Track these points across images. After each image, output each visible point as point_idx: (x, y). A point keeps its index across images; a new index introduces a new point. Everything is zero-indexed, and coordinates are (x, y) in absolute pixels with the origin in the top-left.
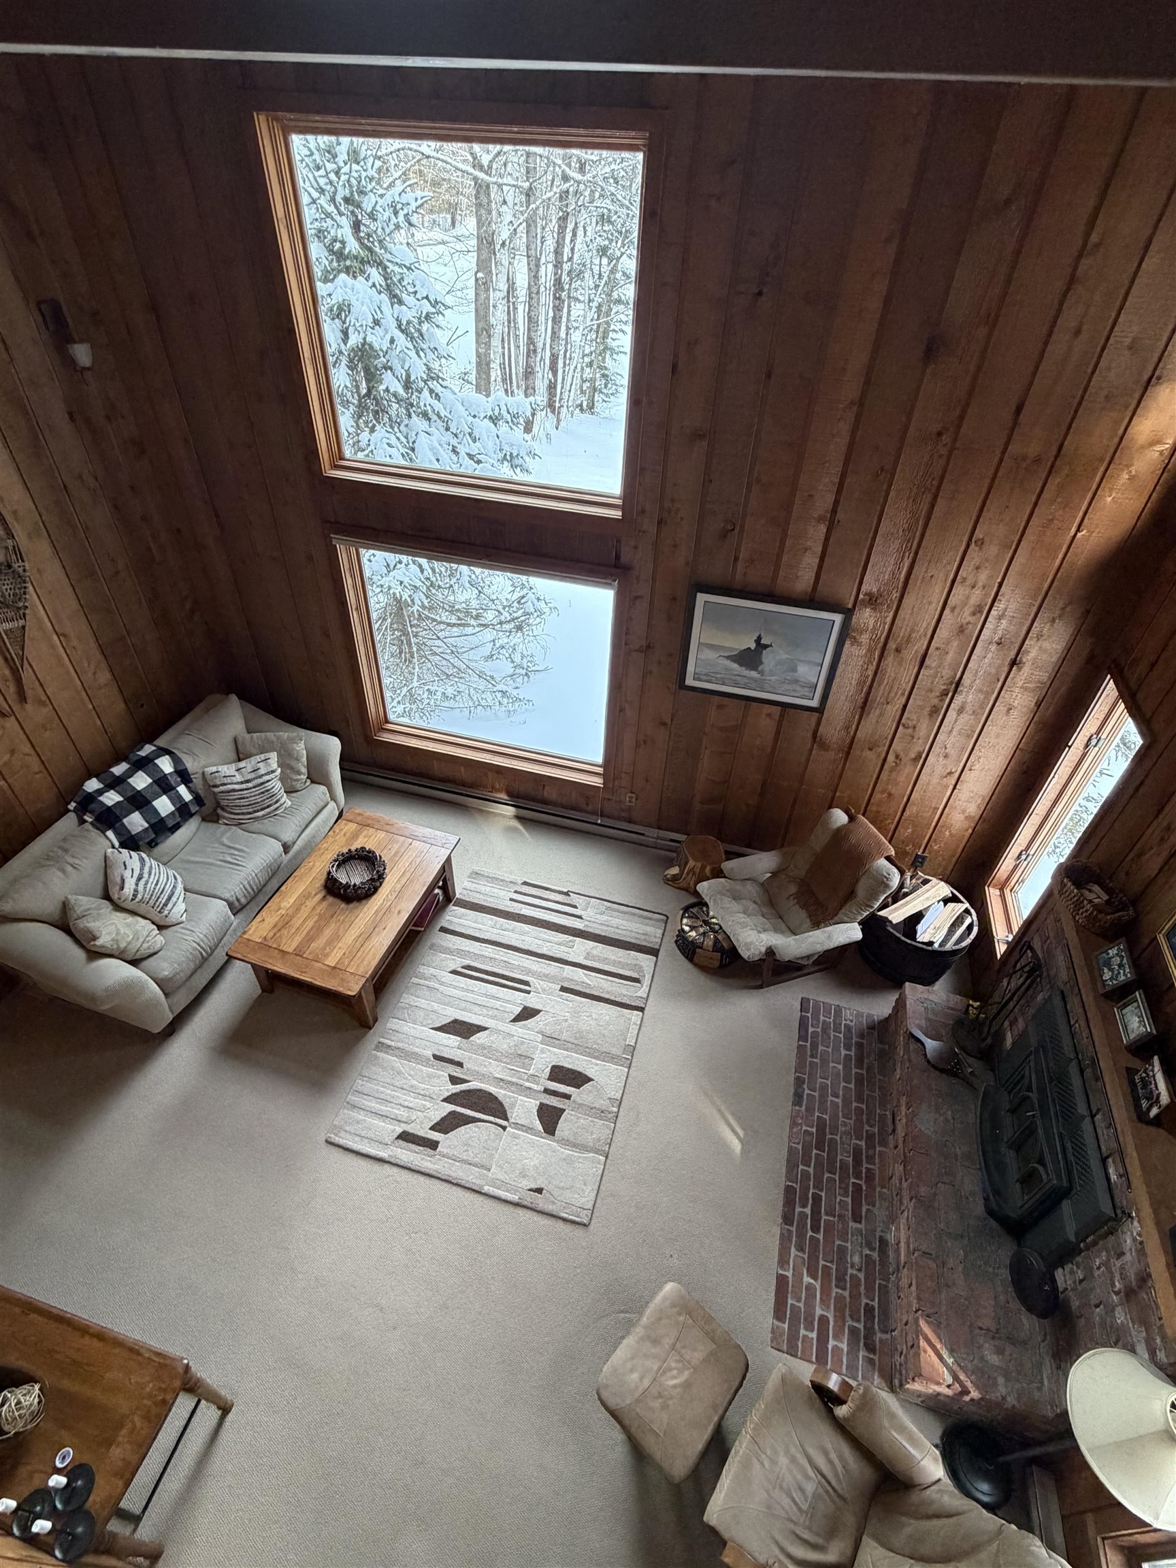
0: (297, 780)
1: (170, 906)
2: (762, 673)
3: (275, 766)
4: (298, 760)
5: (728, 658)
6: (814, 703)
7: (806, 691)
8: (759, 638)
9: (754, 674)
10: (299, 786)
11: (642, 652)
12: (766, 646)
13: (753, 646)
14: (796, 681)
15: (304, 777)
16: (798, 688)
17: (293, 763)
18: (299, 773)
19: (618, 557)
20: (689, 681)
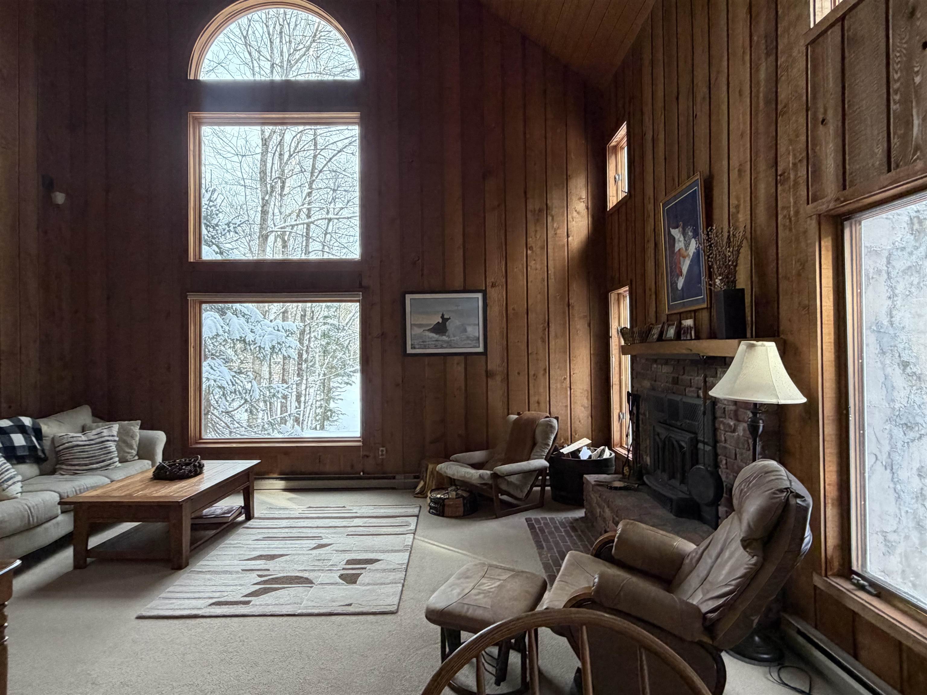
0: (129, 453)
1: (10, 482)
2: (449, 336)
3: (115, 433)
4: (132, 437)
5: (428, 330)
6: (481, 349)
7: (474, 343)
8: (443, 315)
9: (445, 338)
10: (129, 457)
11: (378, 337)
12: (448, 319)
13: (440, 320)
14: (468, 338)
15: (134, 452)
16: (470, 342)
17: (128, 440)
18: (131, 447)
19: (360, 284)
20: (409, 351)
